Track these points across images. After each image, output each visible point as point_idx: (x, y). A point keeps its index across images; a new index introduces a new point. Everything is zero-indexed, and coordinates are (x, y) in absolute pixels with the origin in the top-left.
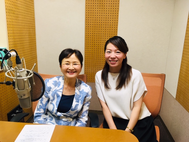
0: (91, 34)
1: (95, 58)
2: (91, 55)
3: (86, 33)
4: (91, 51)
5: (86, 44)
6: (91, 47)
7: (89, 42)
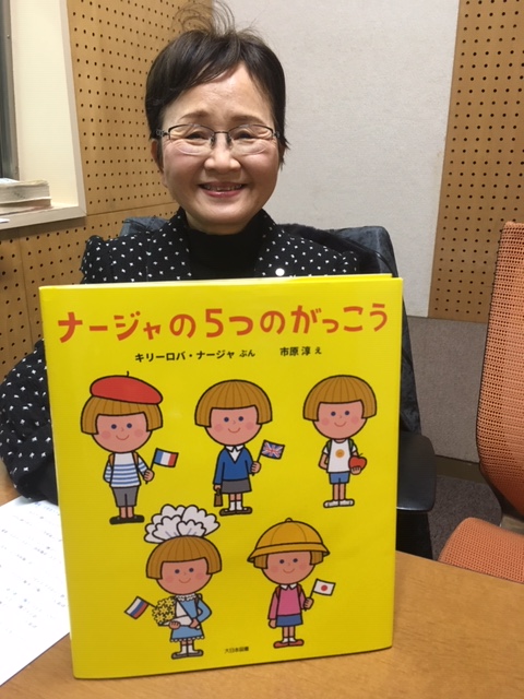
0: (491, 60)
1: (501, 192)
2: (479, 175)
3: (460, 54)
4: (481, 152)
5: (454, 115)
6: (483, 134)
7: (476, 104)
